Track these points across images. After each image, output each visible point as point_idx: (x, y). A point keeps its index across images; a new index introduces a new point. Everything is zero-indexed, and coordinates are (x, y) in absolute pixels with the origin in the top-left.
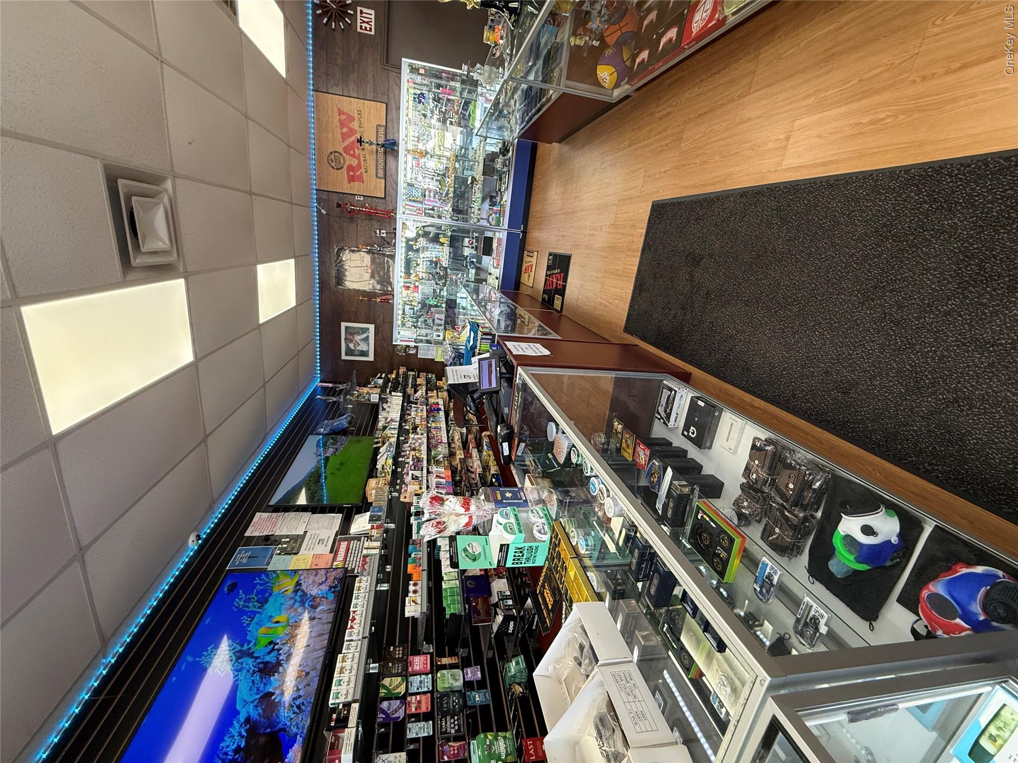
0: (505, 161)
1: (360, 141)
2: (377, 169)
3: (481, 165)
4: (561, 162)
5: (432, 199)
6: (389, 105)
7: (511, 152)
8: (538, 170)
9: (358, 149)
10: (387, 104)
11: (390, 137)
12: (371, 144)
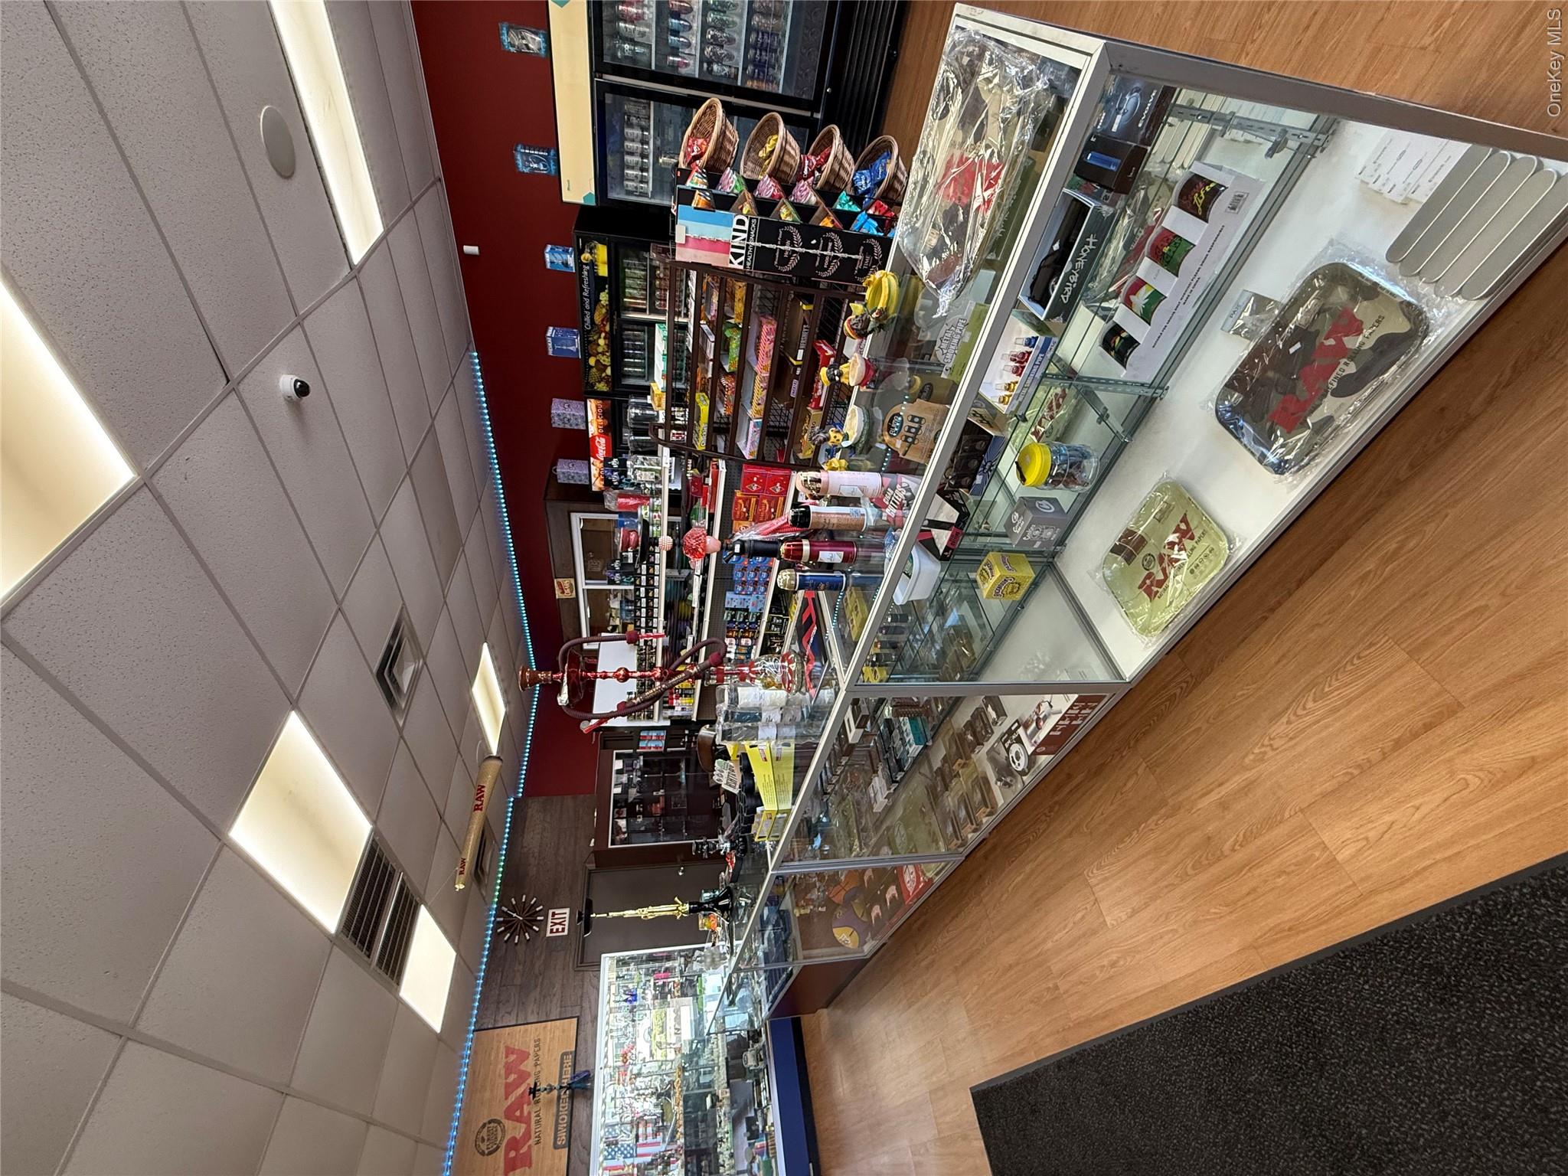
2: (556, 1131)
3: (723, 1070)
4: (839, 1033)
6: (581, 1019)
7: (764, 1036)
8: (810, 1053)
9: (529, 1104)
10: (578, 1017)
11: (580, 1069)
12: (551, 1089)
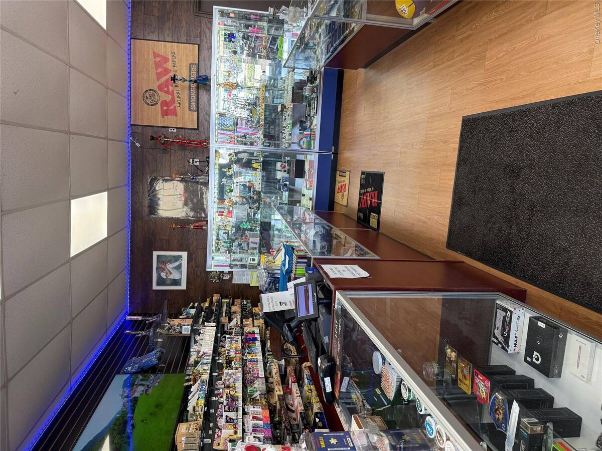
0: (313, 88)
1: (174, 79)
2: (190, 103)
3: (290, 93)
4: (368, 86)
5: (244, 126)
6: (201, 46)
7: (318, 80)
8: (346, 94)
9: (172, 86)
10: (199, 45)
11: (202, 73)
12: (184, 80)
